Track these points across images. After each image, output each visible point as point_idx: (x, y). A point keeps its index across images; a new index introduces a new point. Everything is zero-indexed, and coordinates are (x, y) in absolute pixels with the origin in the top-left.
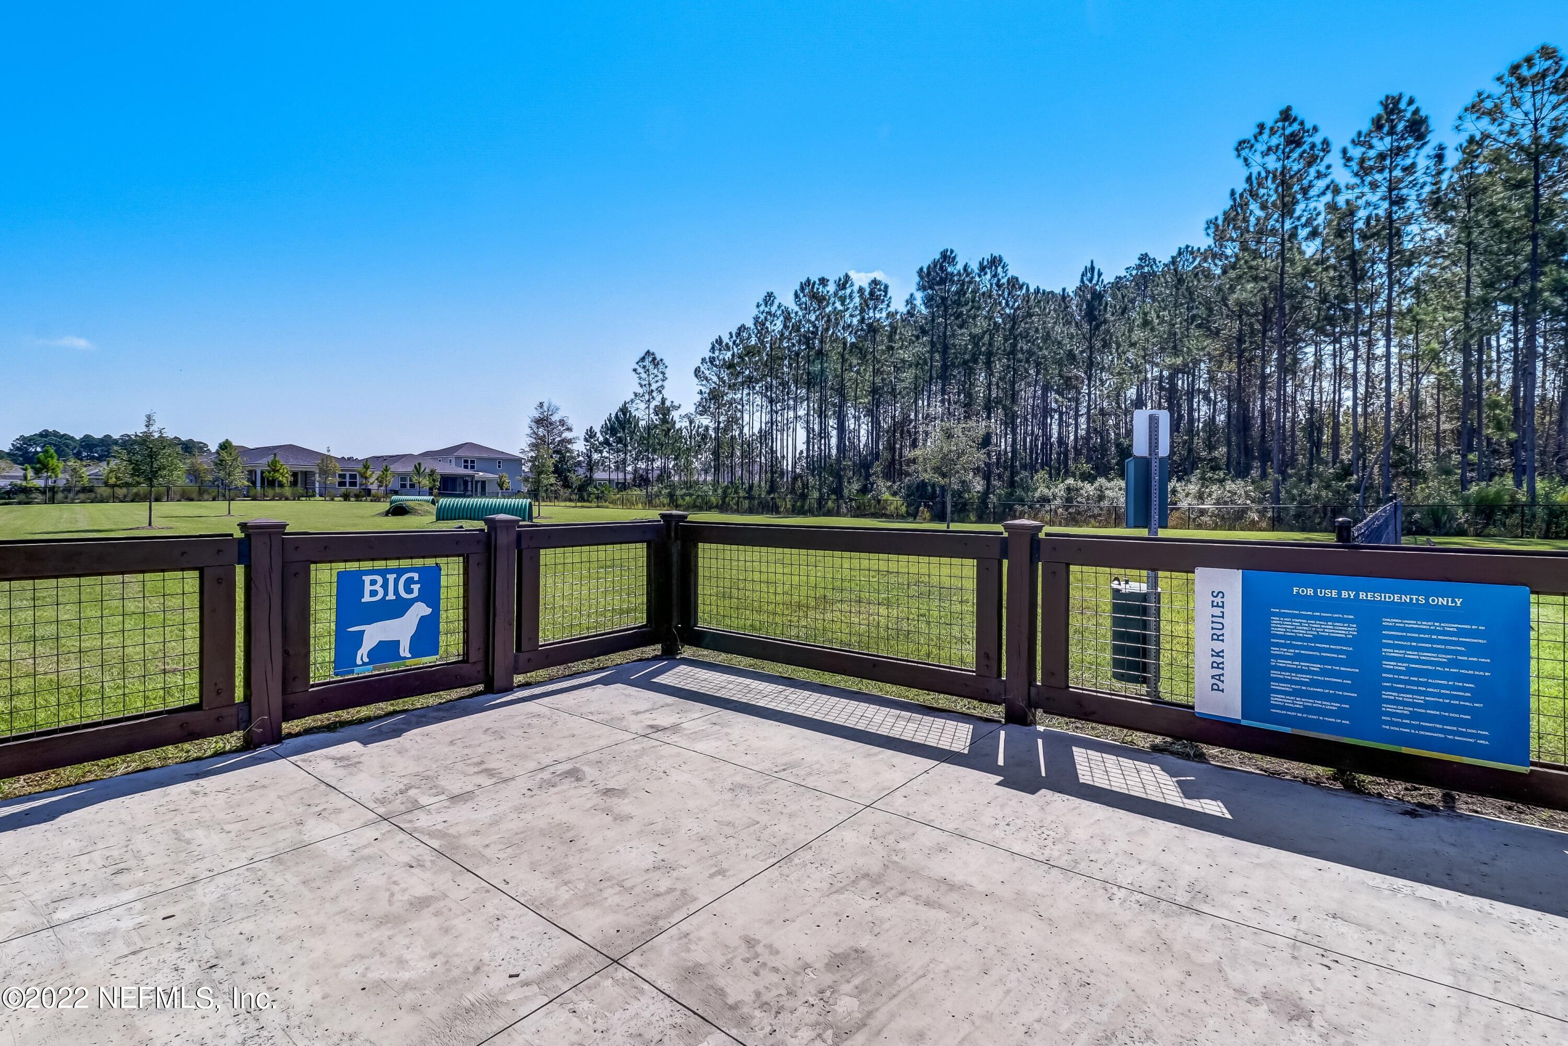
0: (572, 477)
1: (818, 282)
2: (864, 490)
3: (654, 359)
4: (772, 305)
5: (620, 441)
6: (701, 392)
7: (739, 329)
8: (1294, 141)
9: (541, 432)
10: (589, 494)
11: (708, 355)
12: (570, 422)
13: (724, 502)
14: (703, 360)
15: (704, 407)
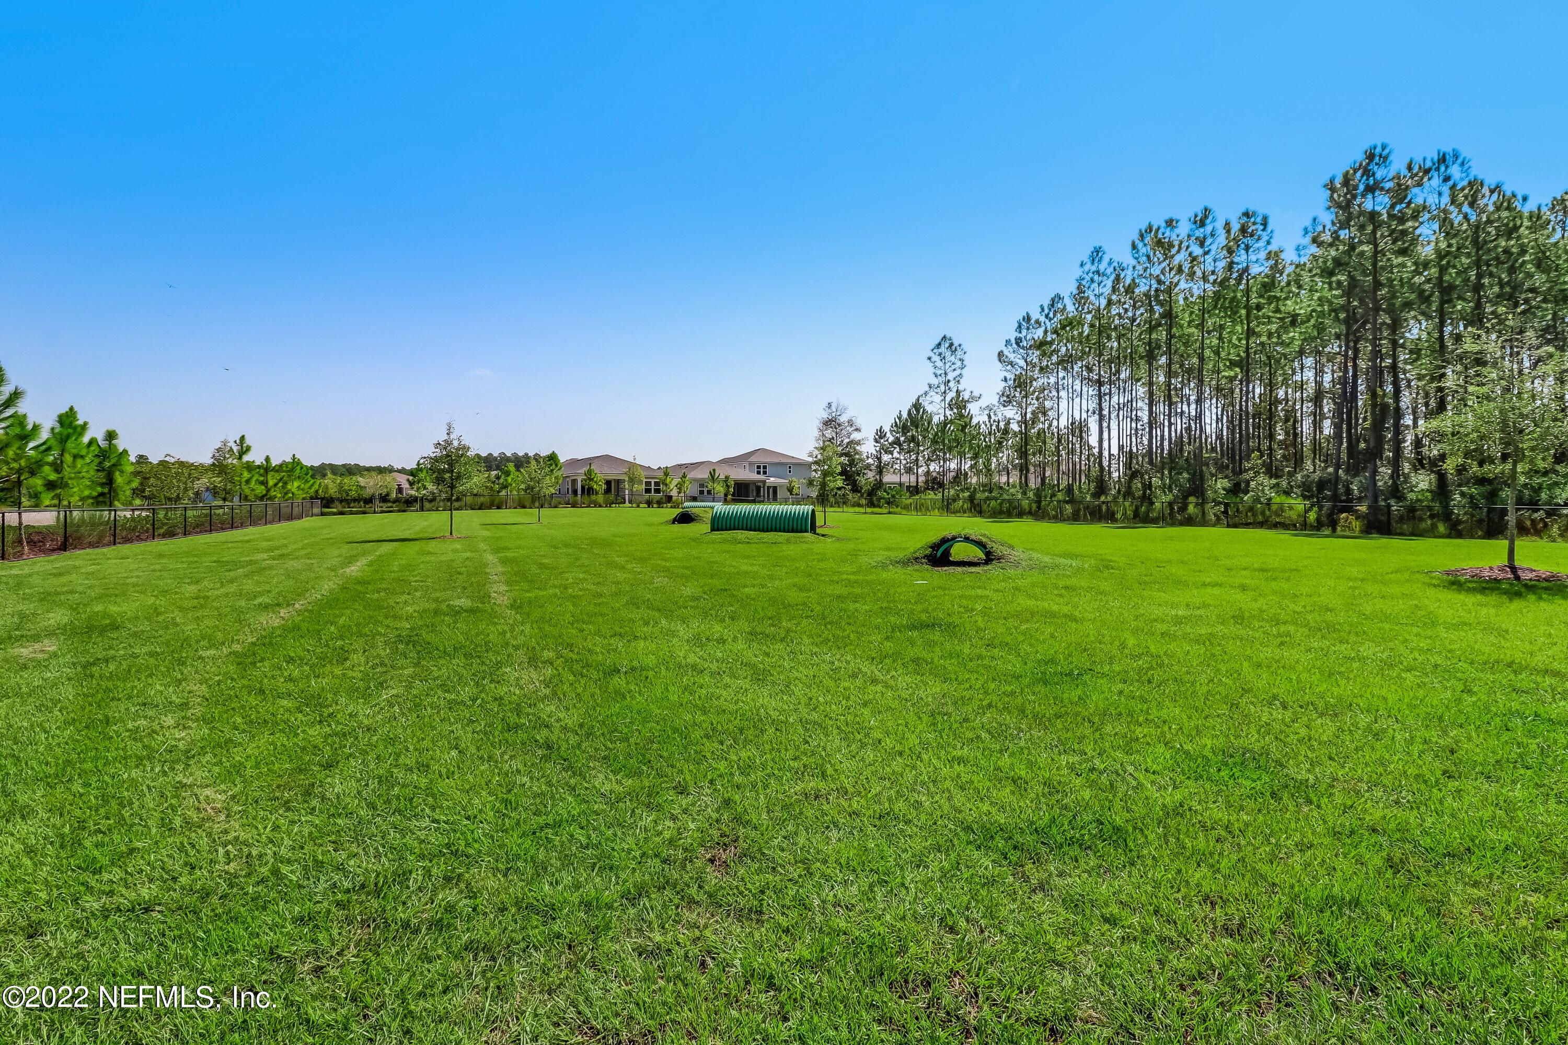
0: (861, 480)
1: (1163, 224)
2: (1236, 489)
3: (951, 345)
4: (1100, 261)
5: (913, 439)
6: (1005, 380)
7: (1053, 300)
9: (829, 433)
10: (879, 499)
11: (1013, 336)
12: (859, 422)
13: (1039, 507)
14: (1008, 342)
15: (1008, 396)
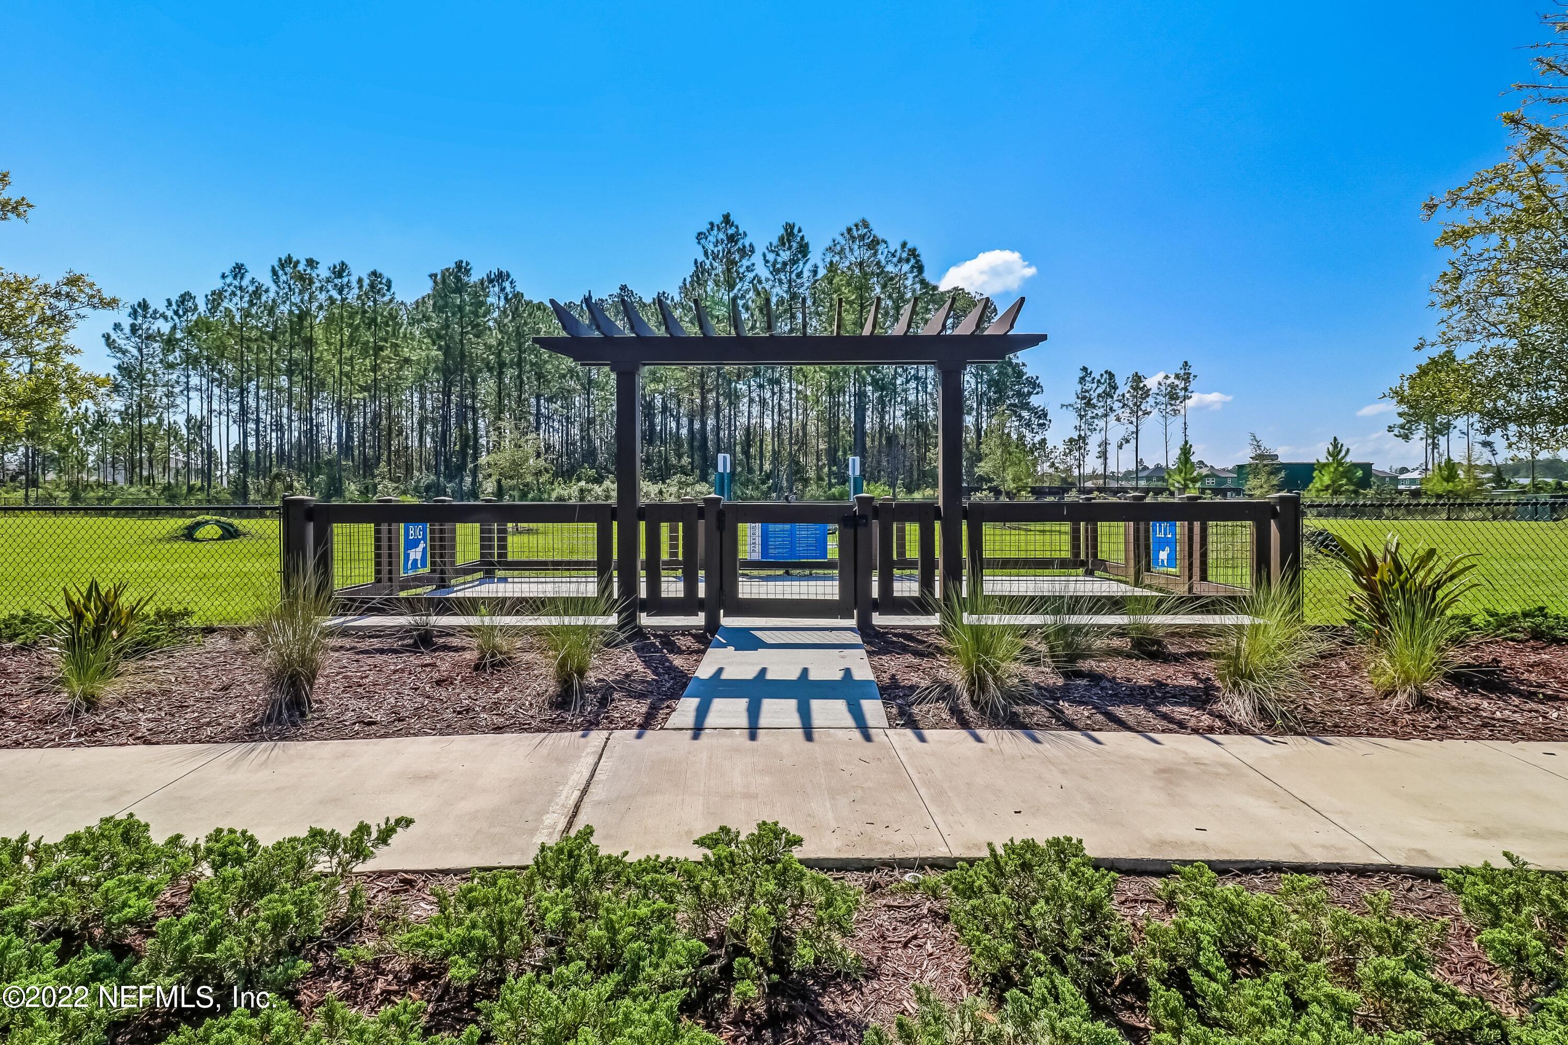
1: (304, 262)
8: (732, 239)
